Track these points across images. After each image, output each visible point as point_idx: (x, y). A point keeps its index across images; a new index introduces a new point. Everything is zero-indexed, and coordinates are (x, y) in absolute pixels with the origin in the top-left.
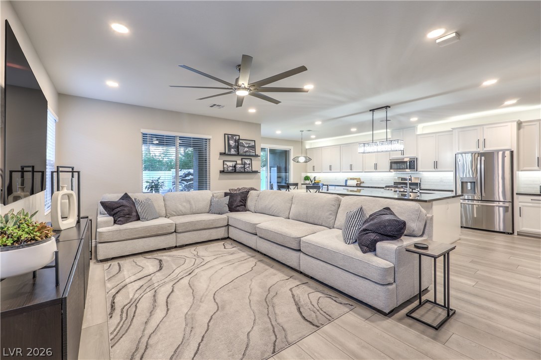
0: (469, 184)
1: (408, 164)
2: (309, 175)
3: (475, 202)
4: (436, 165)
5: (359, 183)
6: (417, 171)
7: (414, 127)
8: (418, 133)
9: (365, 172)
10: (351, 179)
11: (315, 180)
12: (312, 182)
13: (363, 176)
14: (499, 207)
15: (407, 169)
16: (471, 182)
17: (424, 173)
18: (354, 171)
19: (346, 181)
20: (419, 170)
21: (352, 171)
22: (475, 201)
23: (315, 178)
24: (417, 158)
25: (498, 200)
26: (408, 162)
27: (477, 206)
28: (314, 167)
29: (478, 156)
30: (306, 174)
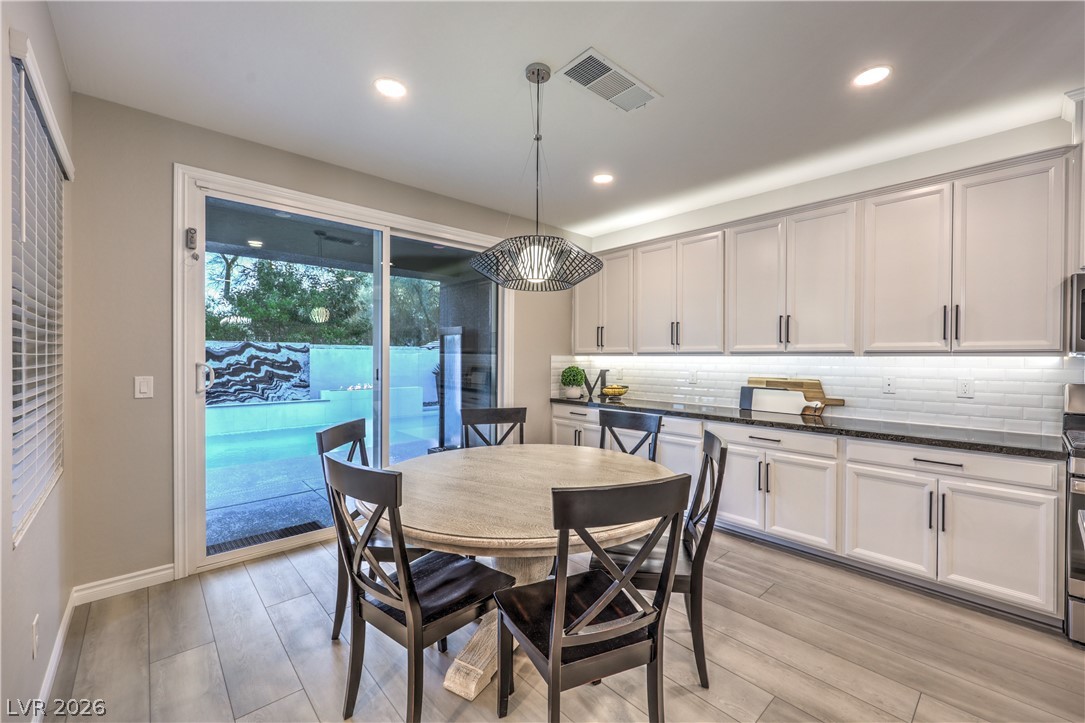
2: (581, 361)
5: (817, 404)
9: (869, 353)
10: (772, 385)
11: (603, 384)
12: (591, 390)
13: (834, 373)
18: (800, 347)
19: (747, 394)
21: (790, 348)
23: (603, 374)
28: (600, 330)
30: (569, 358)
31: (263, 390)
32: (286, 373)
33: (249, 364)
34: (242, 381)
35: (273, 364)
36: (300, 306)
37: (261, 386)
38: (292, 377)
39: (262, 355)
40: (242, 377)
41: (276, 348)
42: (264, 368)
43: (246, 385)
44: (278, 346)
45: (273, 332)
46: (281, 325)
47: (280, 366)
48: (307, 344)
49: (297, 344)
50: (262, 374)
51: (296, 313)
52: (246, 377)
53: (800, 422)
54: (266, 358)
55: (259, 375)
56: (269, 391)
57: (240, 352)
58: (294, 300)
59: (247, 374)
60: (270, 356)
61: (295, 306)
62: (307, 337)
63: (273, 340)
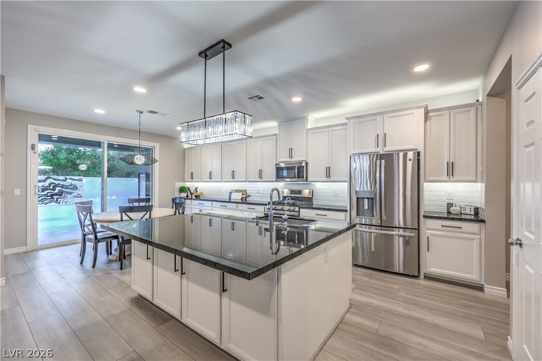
0: (366, 201)
1: (296, 171)
3: (373, 230)
4: (328, 172)
5: (244, 196)
6: (307, 181)
7: (304, 118)
8: (309, 126)
9: (249, 182)
10: (237, 191)
11: (196, 192)
12: (192, 194)
13: (249, 187)
14: (400, 236)
15: (295, 178)
16: (367, 198)
17: (316, 184)
19: (231, 193)
20: (310, 179)
22: (373, 227)
23: (196, 189)
24: (307, 163)
25: (397, 226)
26: (296, 168)
27: (375, 234)
28: (192, 173)
29: (377, 159)
30: (184, 183)
31: (57, 199)
32: (70, 191)
33: (50, 186)
34: (45, 195)
35: (62, 186)
36: (77, 159)
37: (56, 197)
38: (73, 193)
39: (57, 182)
40: (46, 192)
41: (64, 179)
42: (58, 189)
43: (48, 196)
44: (65, 178)
45: (62, 171)
46: (67, 168)
47: (67, 187)
48: (82, 177)
49: (76, 177)
50: (57, 191)
51: (75, 162)
52: (48, 193)
53: (240, 201)
54: (59, 184)
55: (55, 192)
56: (60, 199)
57: (45, 181)
58: (74, 156)
59: (48, 191)
60: (61, 183)
61: (75, 159)
62: (81, 174)
63: (63, 175)
